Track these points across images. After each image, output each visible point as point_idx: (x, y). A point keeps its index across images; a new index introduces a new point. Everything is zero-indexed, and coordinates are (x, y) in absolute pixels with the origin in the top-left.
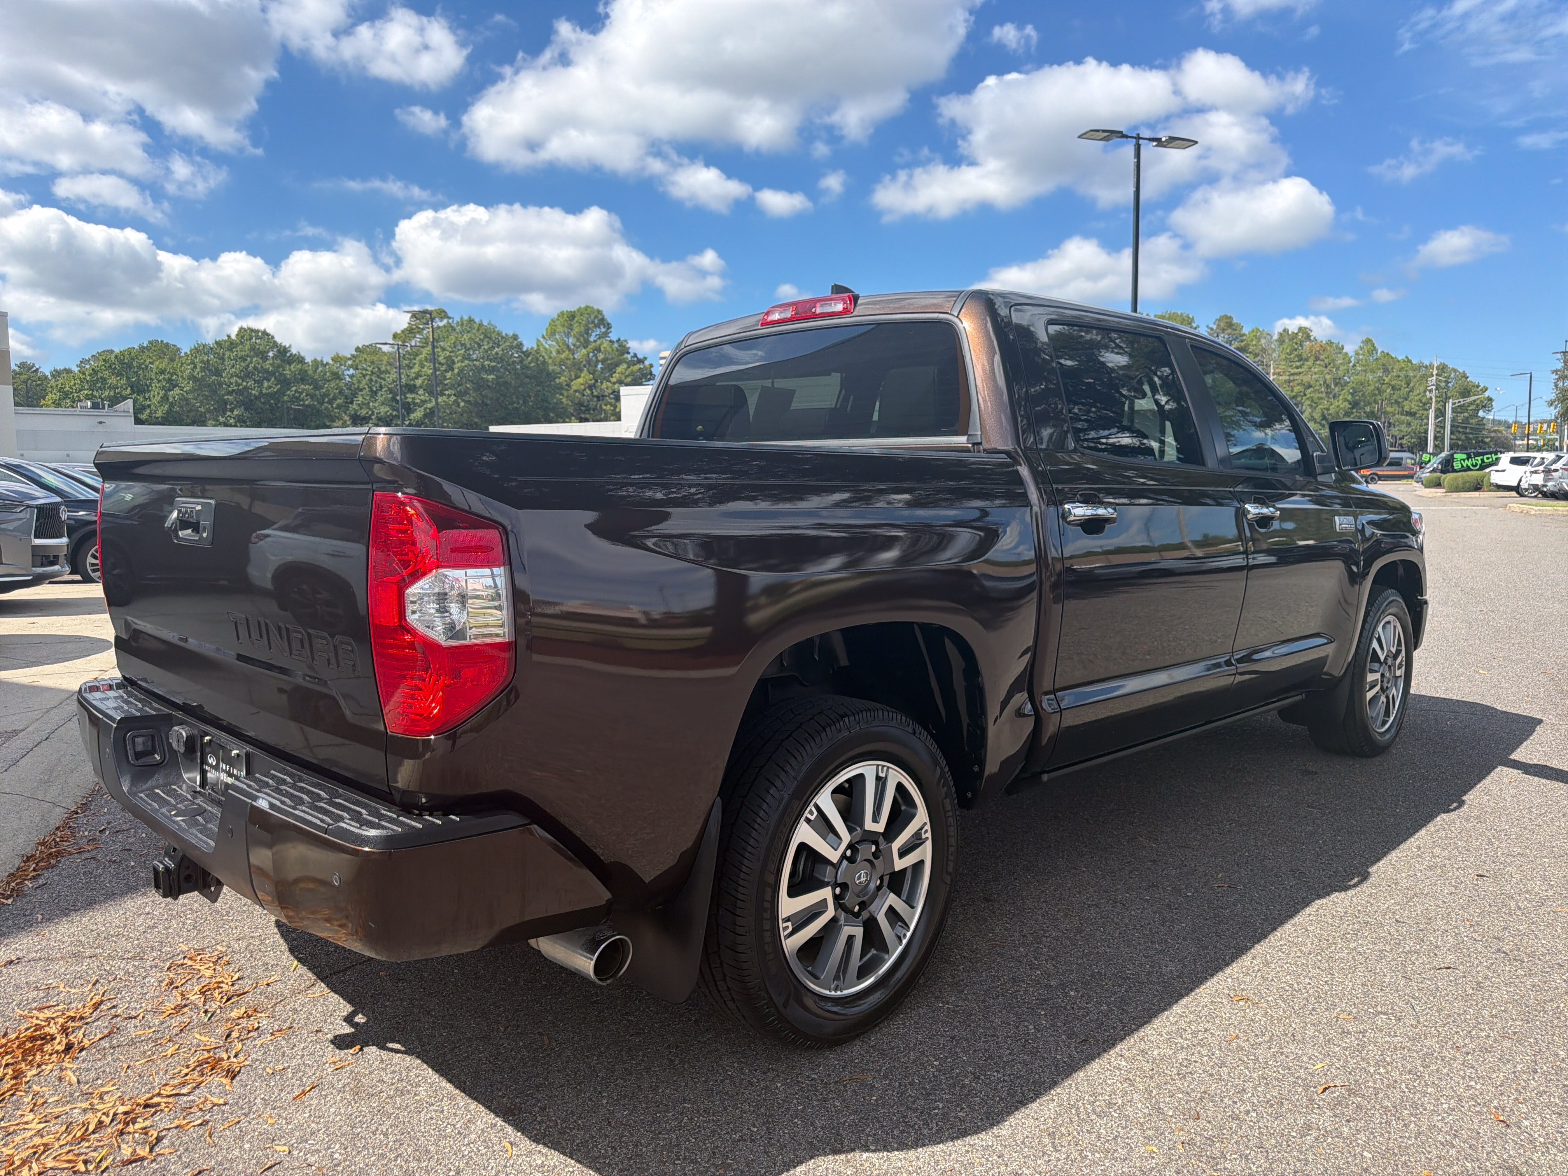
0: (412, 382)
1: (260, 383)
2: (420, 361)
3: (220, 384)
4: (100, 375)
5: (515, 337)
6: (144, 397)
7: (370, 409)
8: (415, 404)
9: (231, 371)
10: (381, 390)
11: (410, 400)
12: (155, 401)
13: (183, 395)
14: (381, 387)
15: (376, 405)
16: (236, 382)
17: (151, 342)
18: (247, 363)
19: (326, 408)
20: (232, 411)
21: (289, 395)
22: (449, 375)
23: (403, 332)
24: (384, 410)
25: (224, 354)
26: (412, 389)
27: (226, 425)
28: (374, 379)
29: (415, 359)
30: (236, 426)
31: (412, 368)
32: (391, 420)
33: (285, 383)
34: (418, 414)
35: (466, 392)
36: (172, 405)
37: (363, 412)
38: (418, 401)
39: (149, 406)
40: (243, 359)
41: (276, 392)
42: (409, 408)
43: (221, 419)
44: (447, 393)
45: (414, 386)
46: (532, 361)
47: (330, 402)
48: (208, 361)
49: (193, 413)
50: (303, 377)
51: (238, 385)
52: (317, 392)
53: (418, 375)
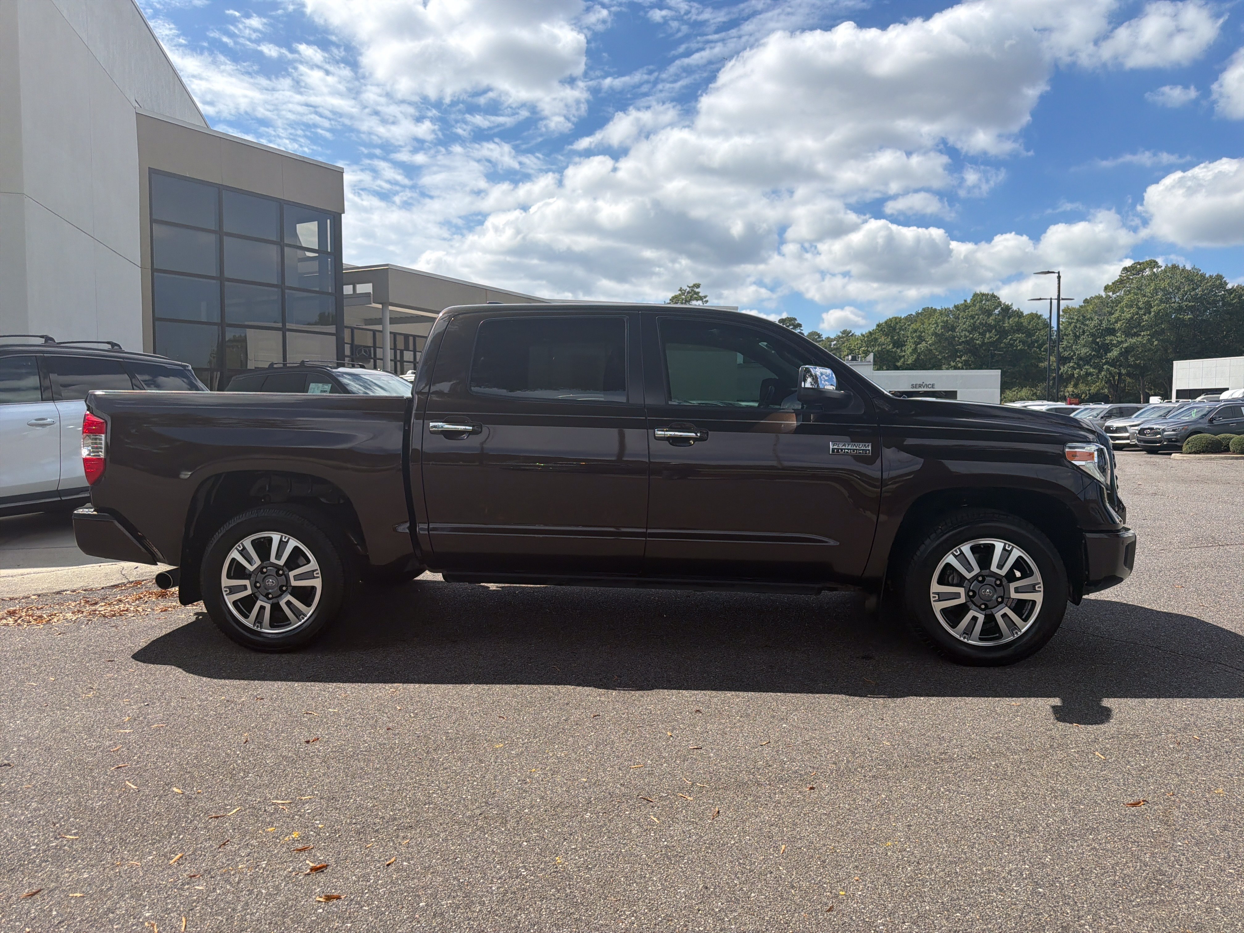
0: (1112, 326)
1: (983, 334)
2: (1122, 308)
3: (954, 337)
4: (874, 336)
5: (1220, 277)
6: (901, 350)
7: (1072, 351)
8: (1113, 345)
9: (963, 325)
10: (1083, 334)
11: (1107, 342)
12: (908, 352)
13: (927, 347)
14: (1084, 332)
15: (1078, 347)
16: (965, 335)
17: (924, 309)
18: (975, 320)
19: (1035, 352)
20: (960, 357)
21: (1005, 343)
22: (1146, 318)
23: (1113, 283)
24: (1084, 351)
25: (959, 315)
26: (1112, 331)
27: (956, 368)
28: (1078, 325)
29: (1117, 306)
30: (962, 369)
31: (1113, 314)
32: (1090, 359)
33: (1003, 333)
34: (1115, 353)
35: (1163, 331)
36: (919, 355)
37: (1066, 354)
38: (1115, 342)
39: (904, 356)
40: (973, 317)
41: (995, 341)
42: (1107, 348)
43: (953, 364)
44: (1142, 334)
45: (1114, 329)
46: (1234, 298)
47: (1040, 347)
48: (947, 320)
49: (933, 360)
50: (1019, 328)
51: (966, 337)
52: (1030, 339)
53: (1118, 320)
